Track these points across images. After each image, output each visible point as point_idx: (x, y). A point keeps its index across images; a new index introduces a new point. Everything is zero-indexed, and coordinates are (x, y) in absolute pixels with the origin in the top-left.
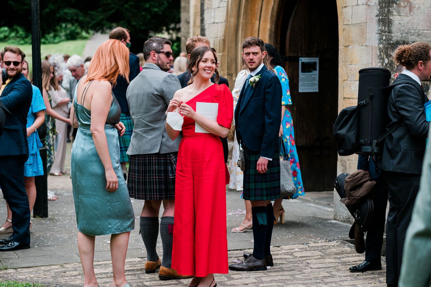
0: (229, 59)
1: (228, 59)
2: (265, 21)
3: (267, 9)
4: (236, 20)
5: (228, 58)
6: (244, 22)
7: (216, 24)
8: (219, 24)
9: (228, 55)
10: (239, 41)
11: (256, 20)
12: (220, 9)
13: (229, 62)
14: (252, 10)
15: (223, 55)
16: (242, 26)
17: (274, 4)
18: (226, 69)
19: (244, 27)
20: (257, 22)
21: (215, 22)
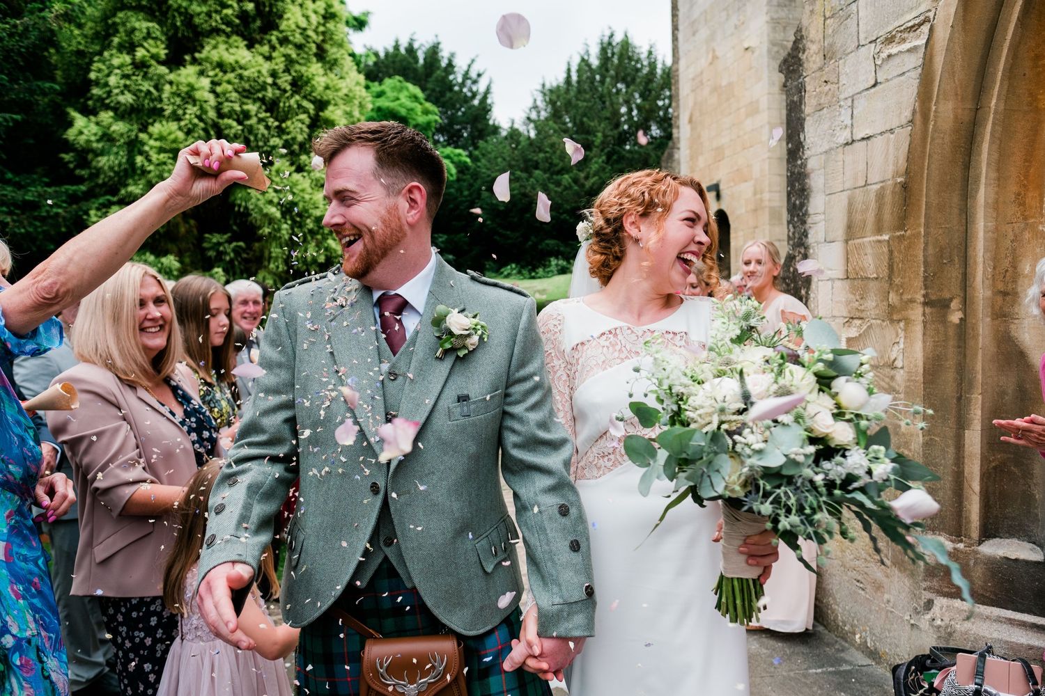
0: (931, 251)
1: (925, 250)
4: (969, 105)
5: (926, 244)
6: (1002, 107)
7: (859, 143)
9: (927, 234)
12: (878, 87)
13: (930, 259)
14: (1037, 57)
16: (994, 124)
18: (918, 283)
19: (999, 128)
21: (853, 141)
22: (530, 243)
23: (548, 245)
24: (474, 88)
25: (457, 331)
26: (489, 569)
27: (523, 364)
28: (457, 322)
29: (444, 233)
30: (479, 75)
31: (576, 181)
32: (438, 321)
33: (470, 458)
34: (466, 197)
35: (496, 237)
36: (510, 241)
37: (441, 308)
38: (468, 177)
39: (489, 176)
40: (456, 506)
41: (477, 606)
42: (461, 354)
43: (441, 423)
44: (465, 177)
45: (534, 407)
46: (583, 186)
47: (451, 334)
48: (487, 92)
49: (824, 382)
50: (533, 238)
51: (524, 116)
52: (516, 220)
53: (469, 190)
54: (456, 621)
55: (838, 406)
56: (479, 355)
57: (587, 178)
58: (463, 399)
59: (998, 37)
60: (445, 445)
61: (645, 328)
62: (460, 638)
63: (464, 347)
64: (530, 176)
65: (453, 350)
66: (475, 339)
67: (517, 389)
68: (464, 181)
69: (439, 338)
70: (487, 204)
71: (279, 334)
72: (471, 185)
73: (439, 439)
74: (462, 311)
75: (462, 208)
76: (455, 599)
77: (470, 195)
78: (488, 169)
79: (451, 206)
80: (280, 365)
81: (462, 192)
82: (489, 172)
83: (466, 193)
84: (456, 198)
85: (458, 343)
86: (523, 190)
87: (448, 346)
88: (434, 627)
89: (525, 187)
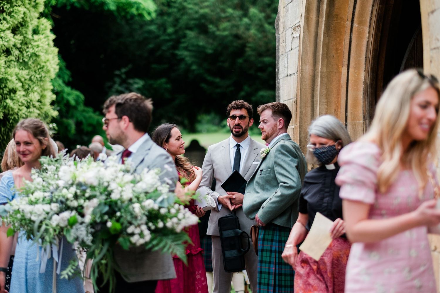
0: (302, 135)
2: (357, 67)
3: (359, 46)
4: (312, 68)
5: (300, 131)
6: (325, 70)
7: (289, 77)
8: (292, 76)
9: (301, 127)
10: (317, 103)
11: (343, 66)
12: (292, 51)
13: (302, 139)
14: (337, 49)
15: (296, 127)
17: (369, 38)
19: (325, 80)
20: (344, 70)
21: (288, 75)
29: (140, 77)
34: (169, 35)
35: (203, 85)
36: (218, 90)
38: (175, 10)
39: (197, 12)
44: (170, 10)
50: (246, 88)
52: (226, 65)
53: (174, 26)
59: (318, 40)
64: (246, 14)
68: (169, 14)
70: (193, 46)
72: (177, 20)
75: (164, 48)
77: (176, 32)
79: (151, 46)
81: (165, 30)
83: (170, 30)
84: (158, 37)
86: (234, 31)
89: (237, 27)
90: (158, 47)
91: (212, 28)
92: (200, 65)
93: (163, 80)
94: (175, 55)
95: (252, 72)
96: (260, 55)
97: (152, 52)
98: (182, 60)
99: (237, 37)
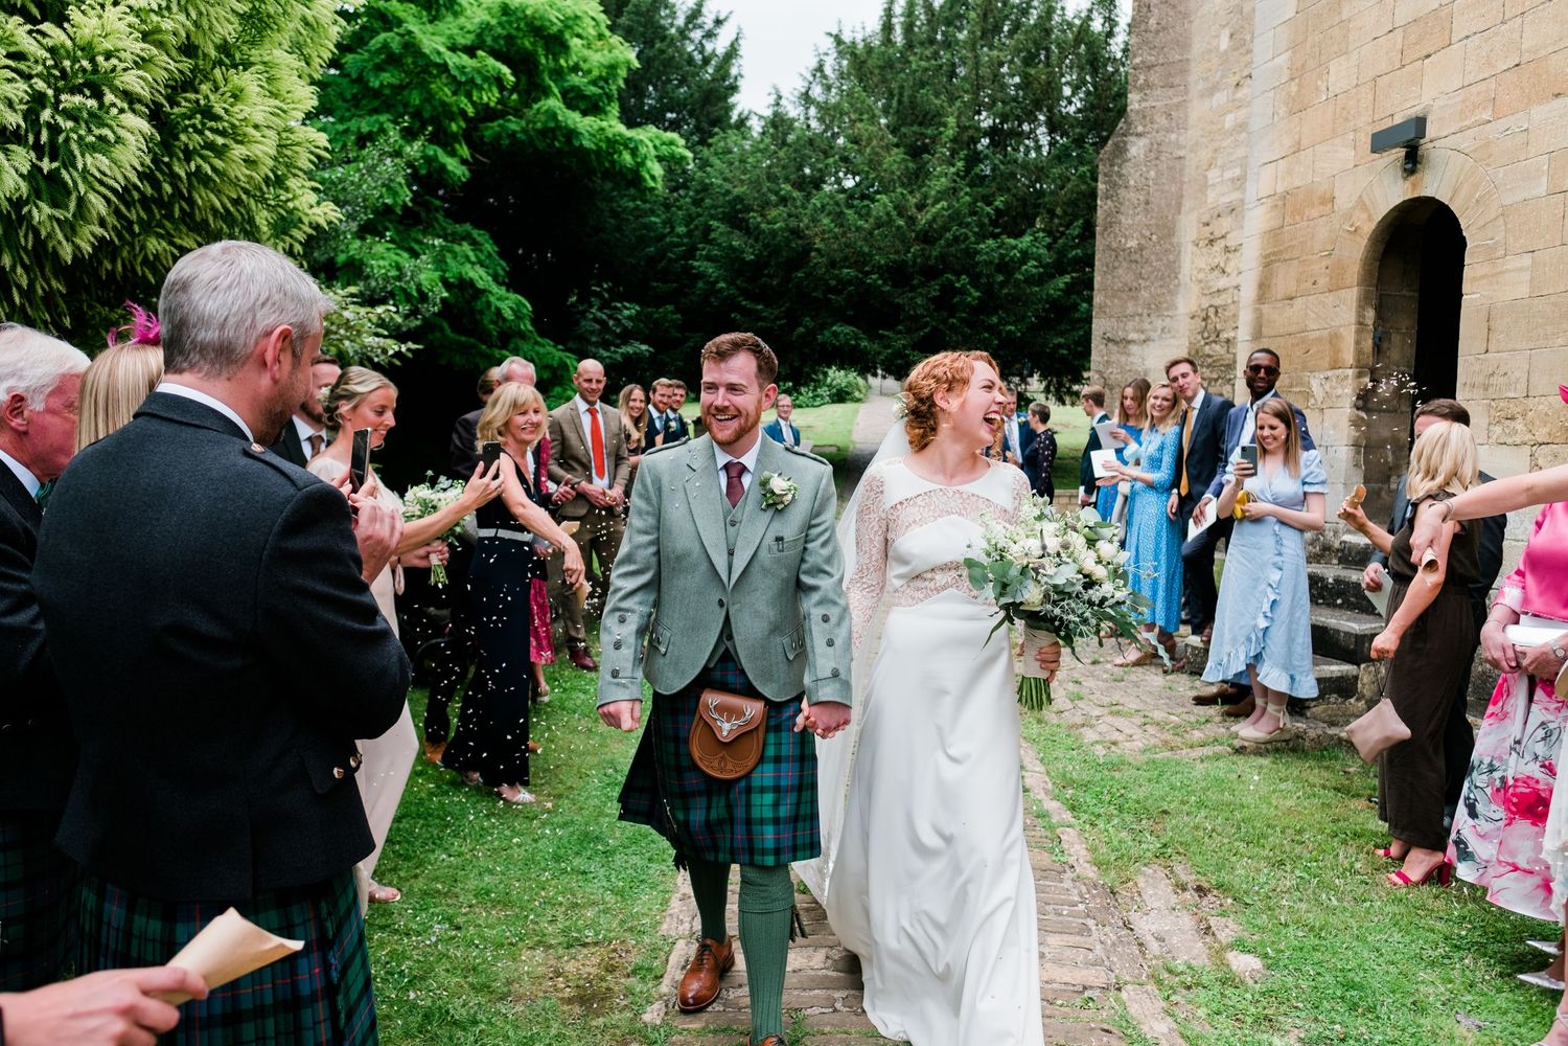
22: (802, 329)
23: (835, 334)
24: (709, 47)
25: (777, 492)
26: (791, 658)
27: (818, 515)
28: (778, 484)
29: (638, 302)
30: (718, 22)
31: (900, 209)
32: (764, 483)
33: (783, 580)
34: (679, 236)
37: (766, 474)
39: (728, 192)
40: (772, 613)
41: (782, 682)
42: (780, 507)
43: (764, 554)
45: (824, 544)
46: (912, 220)
47: (773, 493)
48: (732, 53)
49: (1091, 543)
51: (801, 86)
52: (775, 282)
54: (767, 691)
55: (1099, 557)
56: (791, 507)
57: (921, 207)
58: (779, 539)
60: (765, 571)
61: (955, 488)
62: (768, 702)
63: (782, 502)
65: (774, 504)
66: (790, 497)
67: (814, 532)
69: (765, 495)
70: (721, 250)
71: (647, 490)
73: (762, 567)
74: (780, 475)
75: (672, 256)
76: (768, 676)
77: (689, 234)
78: (725, 179)
79: (651, 251)
80: (648, 513)
82: (728, 186)
83: (681, 230)
84: (663, 236)
85: (777, 500)
86: (793, 223)
87: (771, 502)
88: (751, 693)
89: (798, 215)
90: (662, 254)
91: (754, 218)
92: (731, 282)
93: (670, 308)
94: (687, 269)
95: (817, 294)
96: (833, 264)
97: (652, 261)
98: (701, 276)
99: (796, 233)
